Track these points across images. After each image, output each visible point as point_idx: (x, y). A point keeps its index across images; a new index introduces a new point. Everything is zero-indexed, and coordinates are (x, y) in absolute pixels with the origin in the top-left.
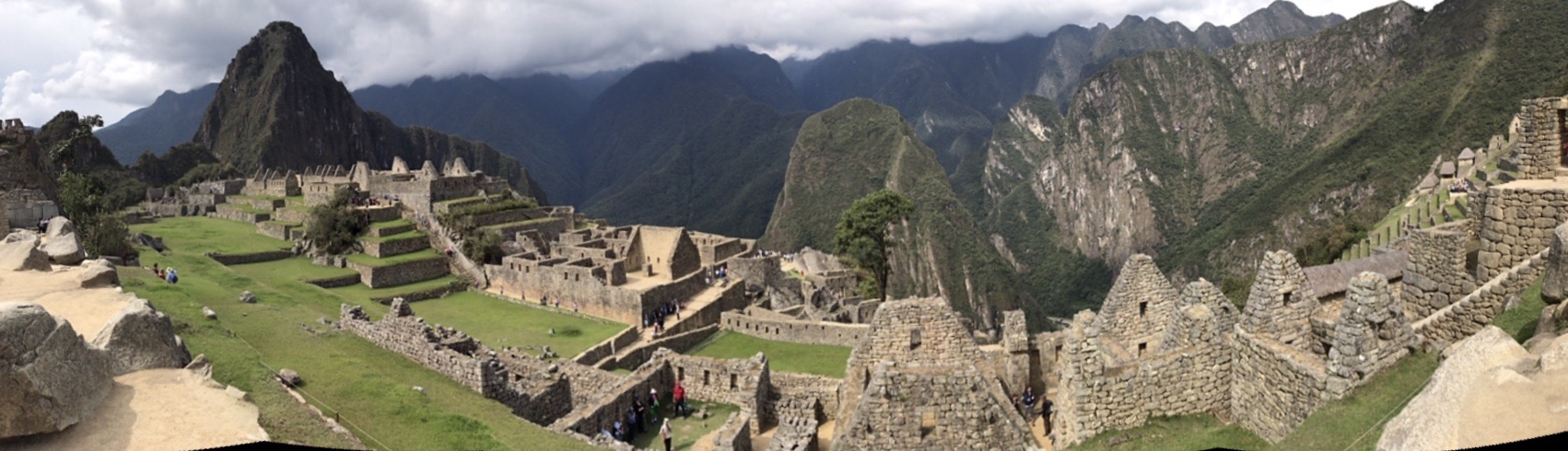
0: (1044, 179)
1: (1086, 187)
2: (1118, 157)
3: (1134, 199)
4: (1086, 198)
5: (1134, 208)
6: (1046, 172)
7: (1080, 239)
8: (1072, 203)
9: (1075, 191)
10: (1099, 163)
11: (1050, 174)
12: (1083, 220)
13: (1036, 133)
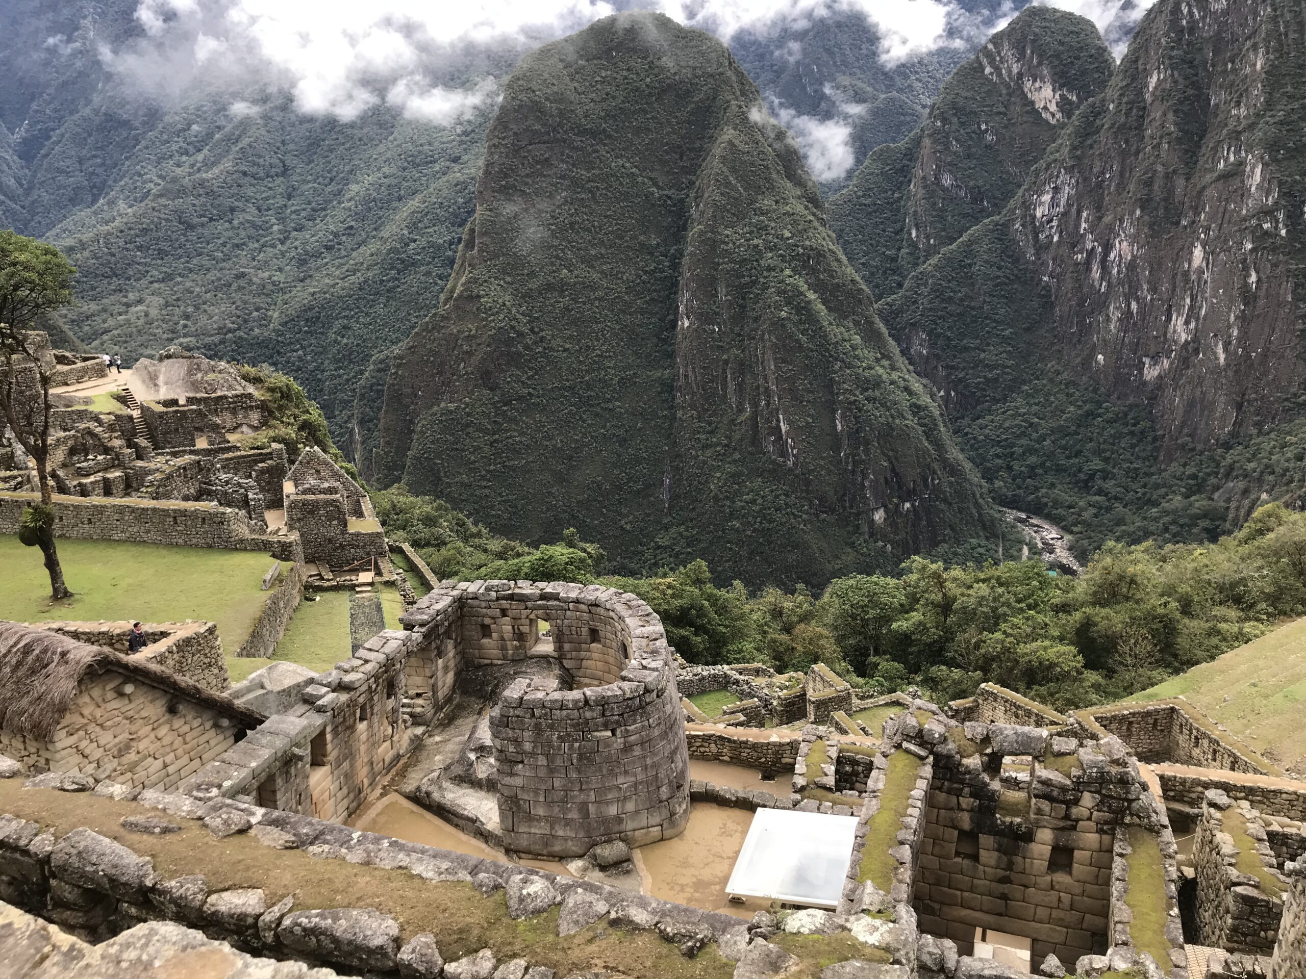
0: (1039, 214)
1: (1134, 240)
2: (1237, 172)
3: (1253, 278)
4: (1132, 266)
5: (1248, 297)
6: (1047, 198)
7: (1100, 357)
8: (1096, 273)
9: (1108, 247)
10: (1180, 182)
11: (1054, 203)
12: (1115, 315)
13: (1039, 105)
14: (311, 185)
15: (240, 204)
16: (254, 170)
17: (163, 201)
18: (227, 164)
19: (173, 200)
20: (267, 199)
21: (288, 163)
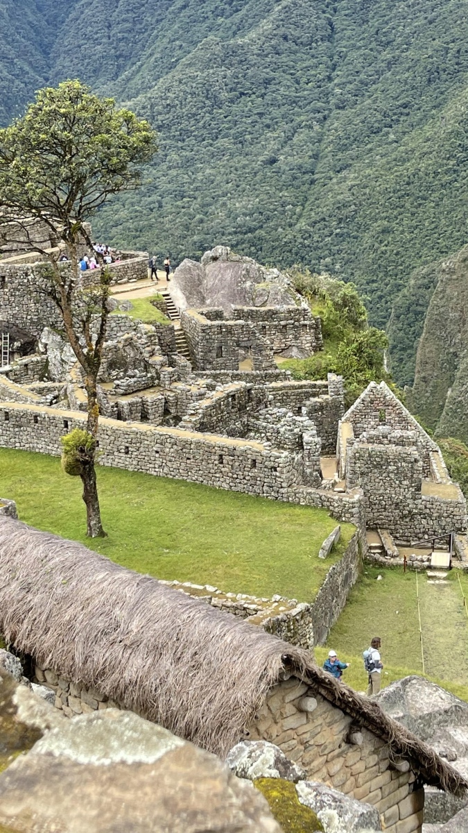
14: (362, 52)
15: (277, 75)
16: (297, 33)
17: (191, 71)
18: (266, 25)
19: (202, 71)
20: (307, 68)
21: (337, 25)
